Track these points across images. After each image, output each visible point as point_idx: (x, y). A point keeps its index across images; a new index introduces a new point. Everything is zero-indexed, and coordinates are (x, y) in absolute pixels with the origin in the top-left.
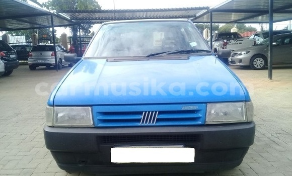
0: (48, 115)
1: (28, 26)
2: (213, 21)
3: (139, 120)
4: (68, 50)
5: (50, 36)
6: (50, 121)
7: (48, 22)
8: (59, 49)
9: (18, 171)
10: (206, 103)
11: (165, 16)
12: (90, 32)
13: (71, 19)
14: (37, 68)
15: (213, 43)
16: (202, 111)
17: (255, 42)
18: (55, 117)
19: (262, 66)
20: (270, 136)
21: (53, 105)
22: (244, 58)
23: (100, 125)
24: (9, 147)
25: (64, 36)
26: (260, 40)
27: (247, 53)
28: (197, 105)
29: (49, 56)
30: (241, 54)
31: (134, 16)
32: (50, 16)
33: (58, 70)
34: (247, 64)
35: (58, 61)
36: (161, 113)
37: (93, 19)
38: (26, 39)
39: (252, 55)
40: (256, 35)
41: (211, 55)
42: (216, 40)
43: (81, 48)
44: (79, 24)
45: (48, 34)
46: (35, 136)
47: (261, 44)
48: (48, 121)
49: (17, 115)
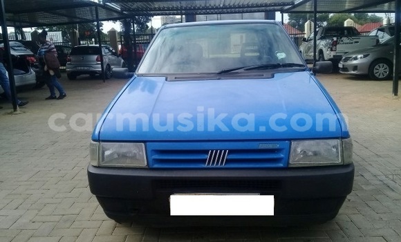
0: (93, 152)
1: (65, 20)
2: (318, 10)
3: (204, 161)
4: (119, 53)
5: (94, 31)
6: (95, 159)
7: (92, 15)
8: (107, 51)
9: (57, 218)
10: (290, 140)
11: (250, 3)
12: (147, 27)
13: (122, 10)
14: (78, 77)
15: (318, 42)
16: (284, 151)
17: (378, 41)
18: (101, 156)
19: (386, 75)
20: (383, 178)
21: (98, 140)
22: (361, 64)
23: (156, 166)
24: (44, 187)
25: (113, 32)
26: (385, 37)
27: (365, 56)
28: (278, 142)
29: (94, 61)
30: (356, 59)
31: (208, 5)
32: (94, 8)
33: (106, 81)
34: (365, 72)
35: (105, 67)
36: (231, 152)
37: (151, 10)
38: (63, 36)
39: (372, 60)
40: (379, 30)
41: (304, 70)
42: (322, 38)
43: (135, 50)
44: (132, 17)
45: (92, 29)
46: (77, 172)
47: (386, 44)
48: (92, 159)
49: (54, 143)
